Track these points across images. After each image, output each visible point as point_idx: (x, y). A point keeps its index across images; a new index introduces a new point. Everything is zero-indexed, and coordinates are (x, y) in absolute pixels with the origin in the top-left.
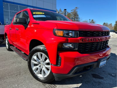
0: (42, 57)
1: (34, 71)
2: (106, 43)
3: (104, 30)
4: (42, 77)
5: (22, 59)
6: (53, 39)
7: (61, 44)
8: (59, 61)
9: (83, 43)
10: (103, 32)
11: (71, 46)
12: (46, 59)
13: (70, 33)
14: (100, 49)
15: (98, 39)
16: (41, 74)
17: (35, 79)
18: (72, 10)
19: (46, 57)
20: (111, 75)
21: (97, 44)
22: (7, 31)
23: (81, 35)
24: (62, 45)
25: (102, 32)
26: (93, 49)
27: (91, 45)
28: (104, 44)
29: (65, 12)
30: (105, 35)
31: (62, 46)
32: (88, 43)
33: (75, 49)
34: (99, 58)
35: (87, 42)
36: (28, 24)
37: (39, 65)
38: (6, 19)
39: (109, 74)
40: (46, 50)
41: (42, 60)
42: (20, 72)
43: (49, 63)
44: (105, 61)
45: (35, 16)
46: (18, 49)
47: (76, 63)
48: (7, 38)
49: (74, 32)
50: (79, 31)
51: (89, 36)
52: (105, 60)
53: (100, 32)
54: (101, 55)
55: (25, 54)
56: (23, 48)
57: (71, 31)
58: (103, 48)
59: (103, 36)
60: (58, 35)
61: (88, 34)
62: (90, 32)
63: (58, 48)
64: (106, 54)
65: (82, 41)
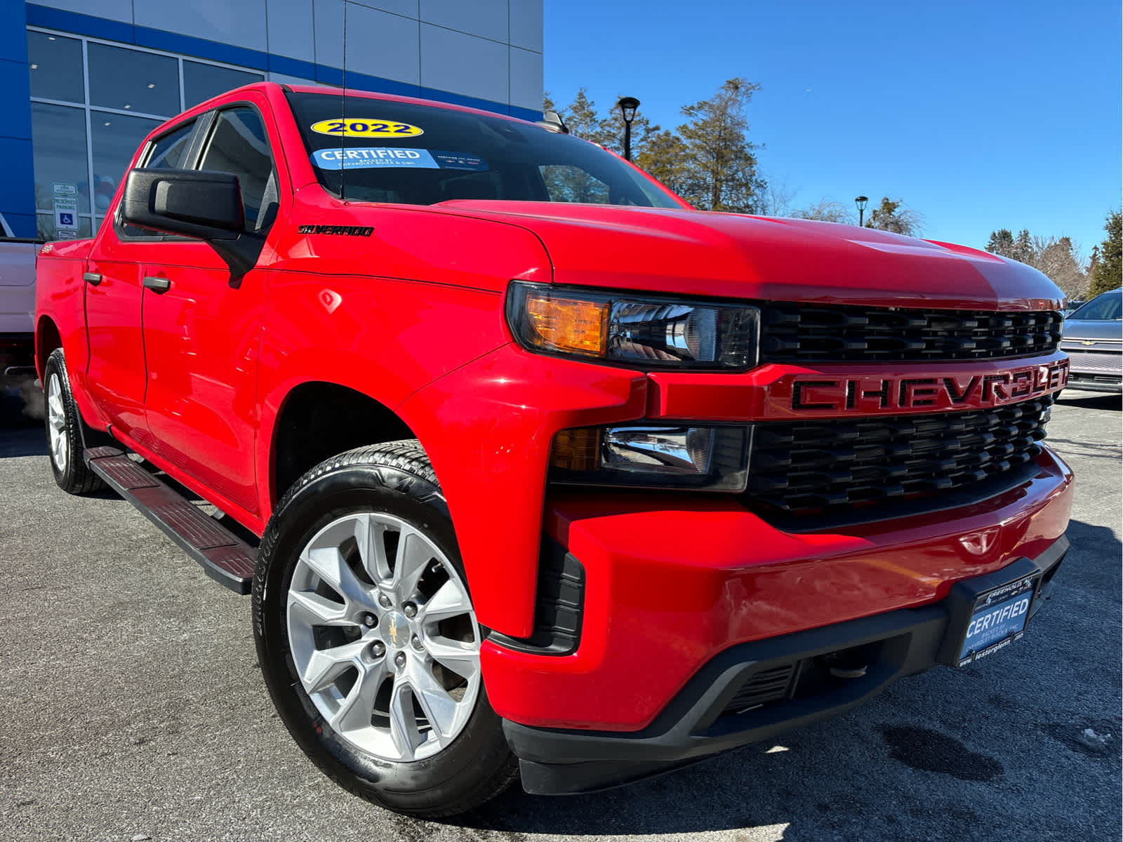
0: (392, 564)
1: (317, 700)
2: (1024, 427)
3: (1005, 302)
4: (396, 755)
5: (206, 579)
6: (502, 381)
7: (581, 436)
8: (567, 604)
9: (800, 423)
10: (1003, 316)
11: (683, 455)
12: (431, 582)
13: (676, 320)
14: (969, 487)
15: (951, 383)
16: (382, 722)
17: (320, 777)
18: (689, 111)
19: (434, 562)
20: (1077, 744)
21: (935, 437)
22: (56, 297)
23: (780, 345)
24: (591, 443)
25: (993, 318)
26: (896, 481)
27: (884, 442)
28: (1002, 434)
29: (628, 125)
30: (1021, 350)
31: (590, 452)
32: (850, 424)
33: (718, 488)
34: (953, 570)
35: (842, 413)
36: (261, 238)
37: (367, 639)
38: (57, 188)
39: (1053, 729)
40: (433, 486)
41: (397, 591)
42: (177, 707)
43: (466, 617)
44: (1019, 608)
45: (327, 158)
46: (166, 479)
47: (735, 624)
48: (56, 369)
49: (709, 317)
50: (769, 310)
51: (857, 358)
52: (1020, 594)
53: (969, 316)
54: (977, 541)
55: (228, 522)
56: (213, 466)
57: (685, 310)
58: (997, 478)
59: (1000, 354)
60: (552, 345)
61: (856, 333)
62: (875, 320)
63: (553, 472)
64: (1029, 537)
65: (797, 406)
